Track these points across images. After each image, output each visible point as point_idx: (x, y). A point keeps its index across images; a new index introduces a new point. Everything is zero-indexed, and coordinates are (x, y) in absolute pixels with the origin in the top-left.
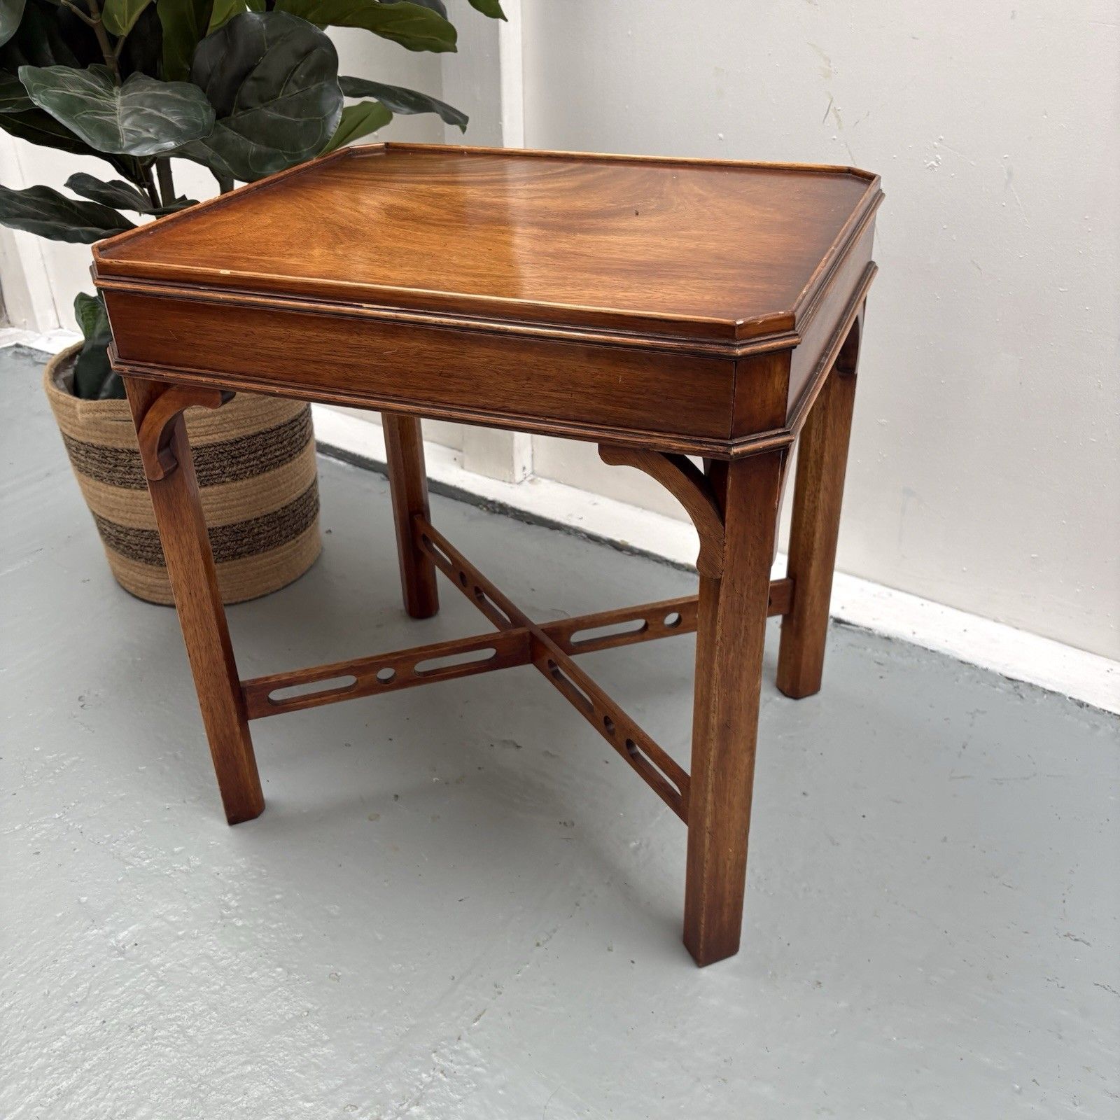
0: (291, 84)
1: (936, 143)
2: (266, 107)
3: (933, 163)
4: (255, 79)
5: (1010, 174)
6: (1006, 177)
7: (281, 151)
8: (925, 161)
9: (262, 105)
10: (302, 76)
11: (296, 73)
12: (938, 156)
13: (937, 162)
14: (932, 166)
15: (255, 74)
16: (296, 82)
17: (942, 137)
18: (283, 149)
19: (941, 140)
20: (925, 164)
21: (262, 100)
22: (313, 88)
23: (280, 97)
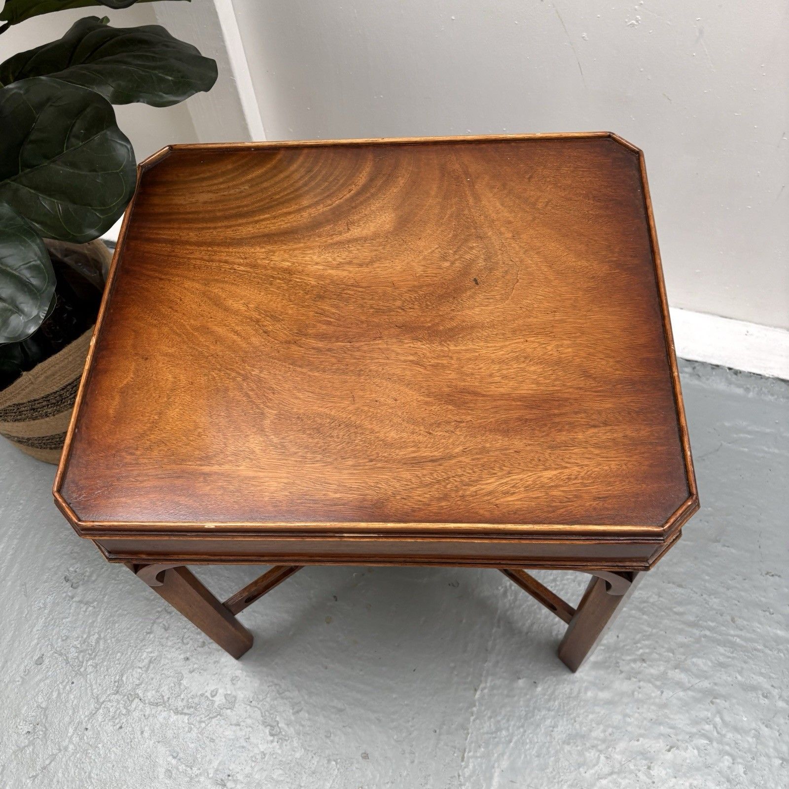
0: (73, 140)
1: (636, 7)
2: (54, 162)
3: (634, 22)
4: (32, 142)
5: (701, 32)
6: (697, 34)
7: (90, 208)
8: (627, 20)
9: (48, 161)
10: (82, 131)
11: (75, 129)
12: (638, 17)
13: (637, 21)
14: (633, 25)
15: (32, 137)
16: (77, 137)
17: (642, 2)
18: (91, 206)
19: (641, 4)
20: (626, 22)
21: (46, 157)
22: (97, 138)
23: (65, 152)
